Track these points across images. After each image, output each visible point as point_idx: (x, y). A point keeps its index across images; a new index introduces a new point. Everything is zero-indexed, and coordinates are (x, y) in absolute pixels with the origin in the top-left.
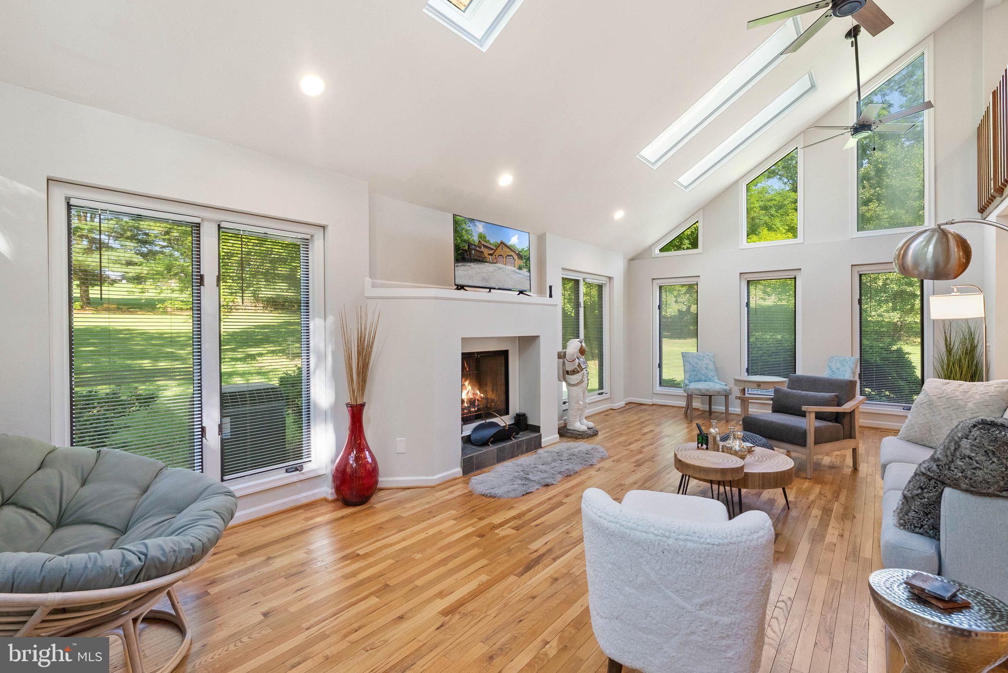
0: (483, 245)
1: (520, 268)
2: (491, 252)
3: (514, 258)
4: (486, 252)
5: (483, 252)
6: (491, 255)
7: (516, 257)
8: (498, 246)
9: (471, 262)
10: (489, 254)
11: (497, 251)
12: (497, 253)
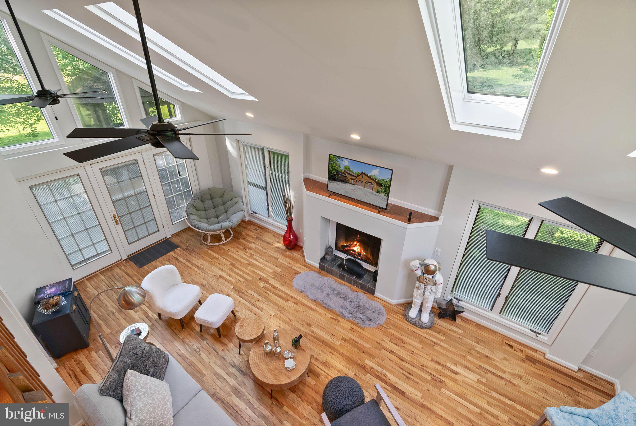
0: (347, 173)
1: (378, 192)
2: (354, 178)
3: (372, 184)
4: (349, 177)
5: (347, 177)
6: (354, 179)
7: (375, 184)
8: (359, 175)
9: (338, 181)
10: (351, 179)
11: (358, 178)
12: (358, 179)
